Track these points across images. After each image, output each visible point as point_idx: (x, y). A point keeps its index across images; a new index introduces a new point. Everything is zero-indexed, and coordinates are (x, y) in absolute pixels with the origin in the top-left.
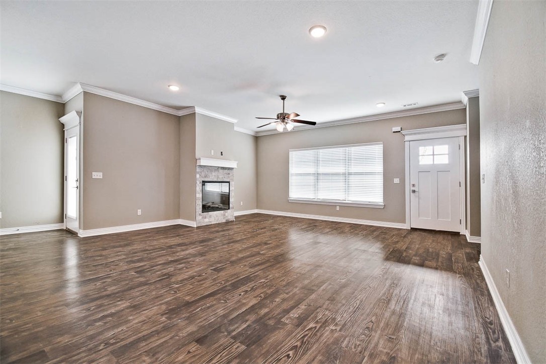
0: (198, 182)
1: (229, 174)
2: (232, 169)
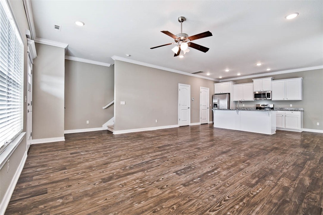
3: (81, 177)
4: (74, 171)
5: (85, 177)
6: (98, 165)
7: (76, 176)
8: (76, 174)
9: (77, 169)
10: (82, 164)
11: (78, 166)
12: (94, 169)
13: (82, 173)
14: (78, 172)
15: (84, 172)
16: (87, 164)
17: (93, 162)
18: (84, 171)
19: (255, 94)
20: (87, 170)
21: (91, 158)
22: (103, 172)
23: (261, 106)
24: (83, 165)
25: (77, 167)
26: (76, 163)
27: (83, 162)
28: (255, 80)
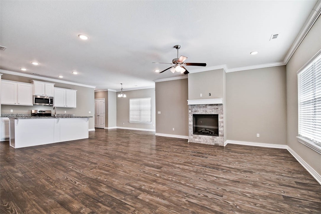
0: (190, 115)
1: (217, 109)
2: (221, 104)
3: (268, 181)
4: (274, 189)
5: (264, 180)
6: (246, 185)
7: (272, 184)
8: (272, 185)
9: (270, 191)
10: (262, 194)
11: (267, 194)
12: (253, 183)
13: (266, 184)
14: (270, 187)
15: (263, 183)
16: (256, 191)
17: (247, 191)
18: (263, 185)
19: (36, 98)
20: (259, 184)
21: (245, 198)
22: (247, 177)
23: (38, 112)
24: (261, 192)
25: (269, 193)
26: (270, 201)
27: (261, 196)
28: (35, 82)
